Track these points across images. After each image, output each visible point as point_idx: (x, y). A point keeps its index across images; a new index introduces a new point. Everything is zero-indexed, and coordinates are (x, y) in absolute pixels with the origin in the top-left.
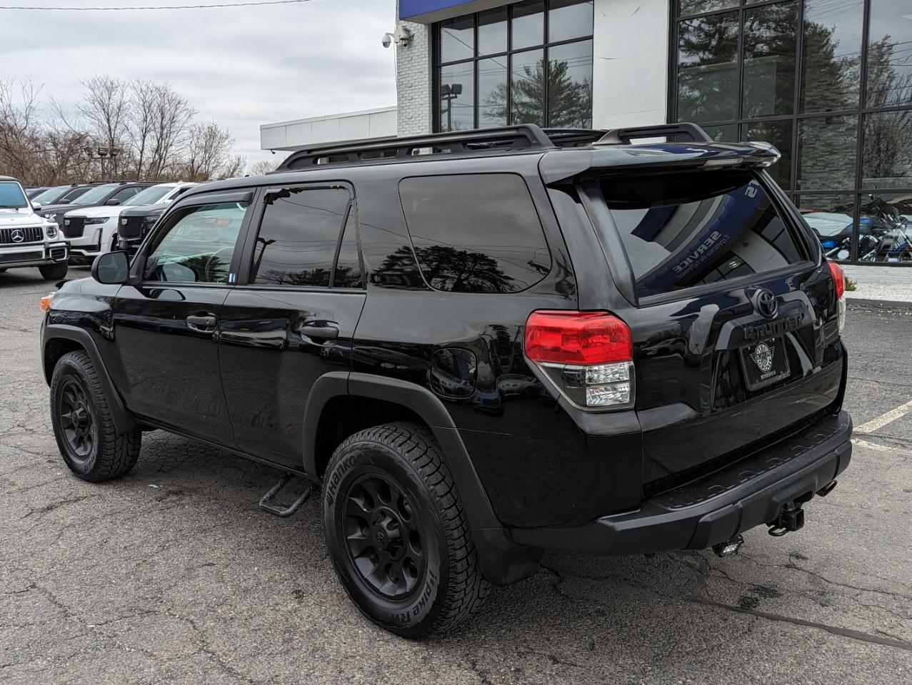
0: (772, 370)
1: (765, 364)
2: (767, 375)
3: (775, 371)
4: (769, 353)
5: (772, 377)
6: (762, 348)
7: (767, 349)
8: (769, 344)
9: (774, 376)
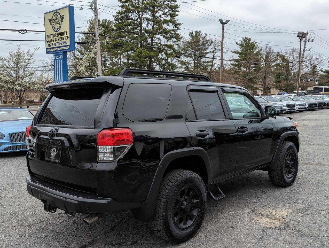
0: (54, 157)
1: (53, 154)
2: (52, 158)
3: (55, 158)
4: (56, 152)
5: (53, 159)
6: (54, 149)
7: (55, 150)
8: (57, 148)
9: (54, 159)
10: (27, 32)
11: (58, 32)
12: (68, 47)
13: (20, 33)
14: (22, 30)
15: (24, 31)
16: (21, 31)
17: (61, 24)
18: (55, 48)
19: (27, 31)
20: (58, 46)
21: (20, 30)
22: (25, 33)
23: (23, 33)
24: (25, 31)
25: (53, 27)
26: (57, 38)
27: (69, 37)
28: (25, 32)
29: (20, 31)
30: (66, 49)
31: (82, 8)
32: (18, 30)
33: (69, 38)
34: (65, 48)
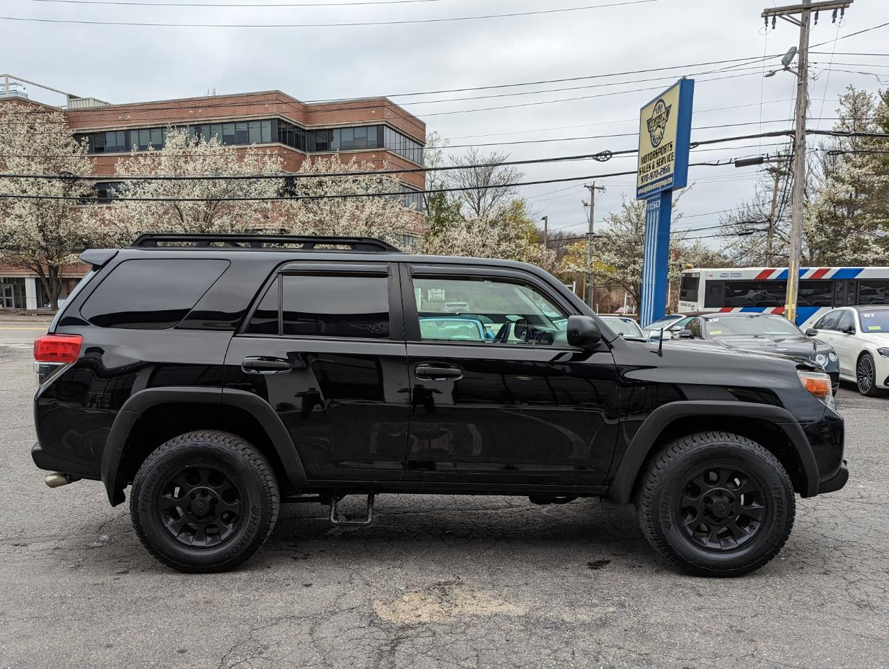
10: (613, 156)
11: (658, 148)
12: (670, 180)
13: (598, 160)
14: (600, 154)
15: (606, 155)
16: (599, 158)
17: (663, 128)
18: (651, 184)
19: (611, 154)
20: (655, 179)
21: (597, 155)
22: (609, 159)
23: (604, 161)
24: (608, 154)
25: (651, 136)
26: (655, 160)
27: (674, 154)
28: (608, 156)
29: (596, 157)
30: (667, 185)
31: (771, 73)
32: (593, 156)
33: (673, 158)
34: (664, 183)
